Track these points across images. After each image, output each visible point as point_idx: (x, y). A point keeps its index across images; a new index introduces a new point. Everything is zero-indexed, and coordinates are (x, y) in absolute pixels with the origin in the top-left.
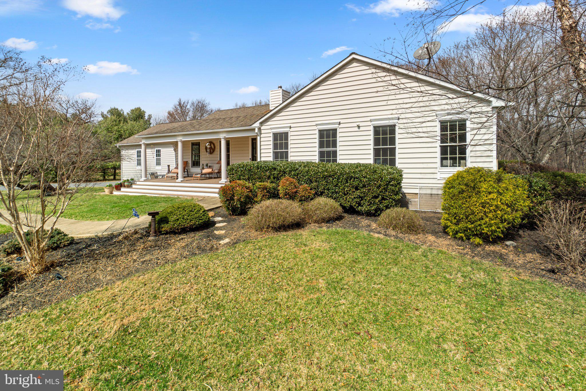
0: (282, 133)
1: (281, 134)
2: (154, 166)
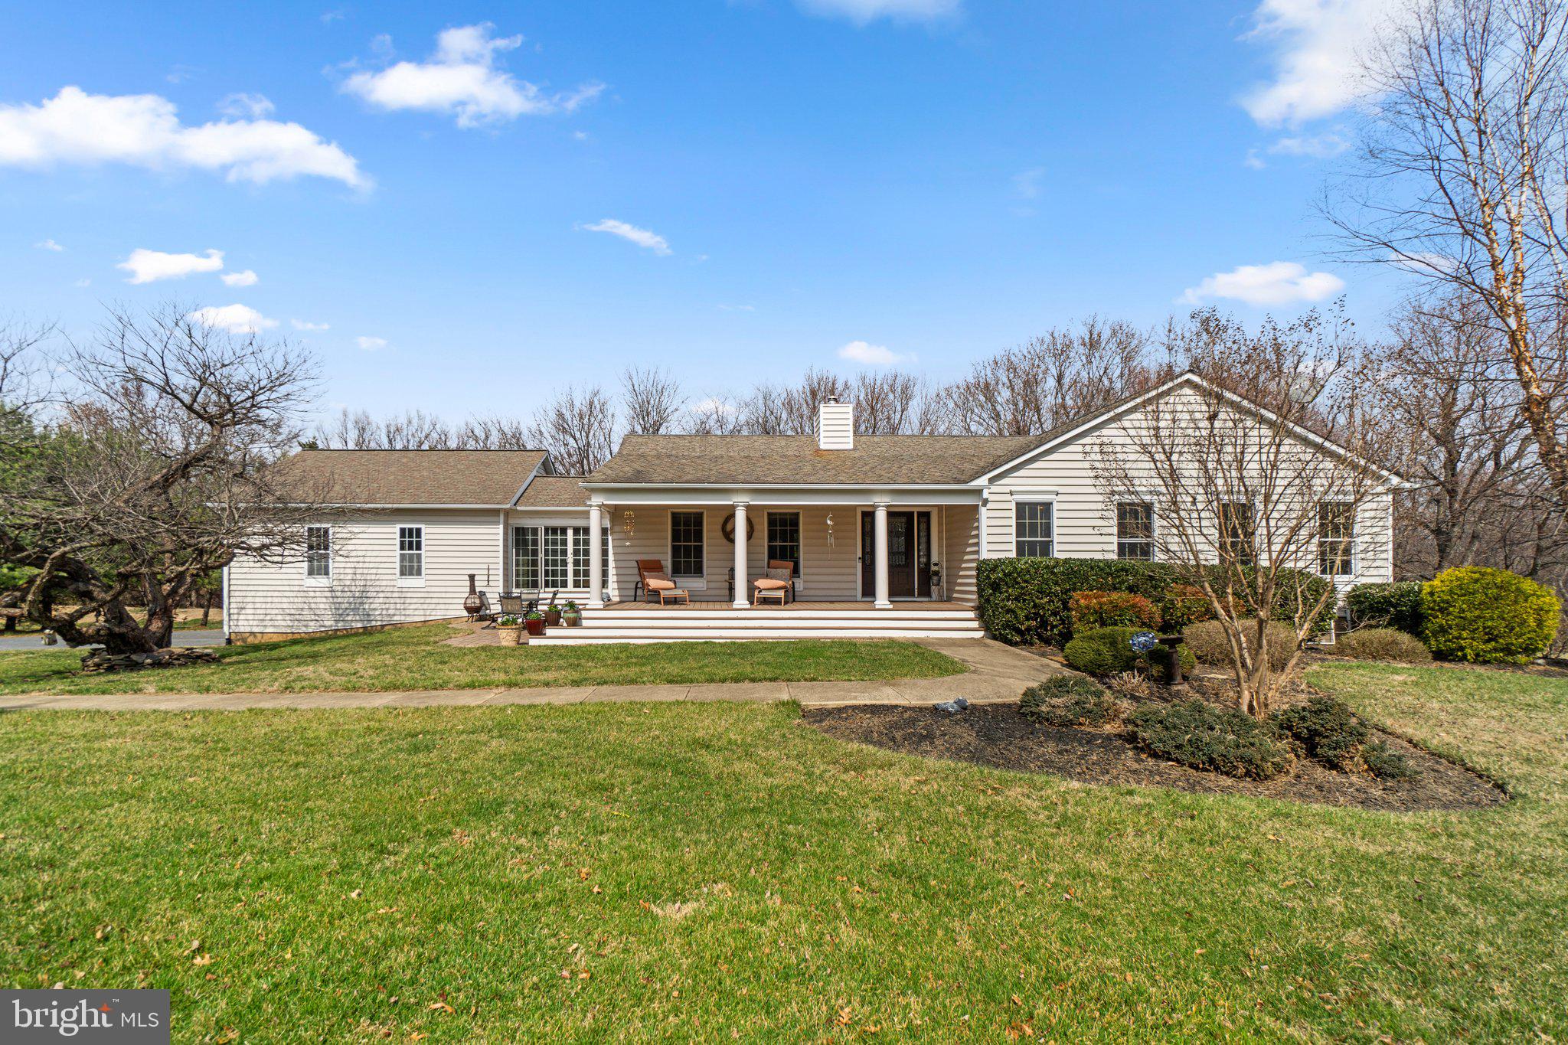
0: (1037, 504)
1: (1033, 506)
2: (393, 577)
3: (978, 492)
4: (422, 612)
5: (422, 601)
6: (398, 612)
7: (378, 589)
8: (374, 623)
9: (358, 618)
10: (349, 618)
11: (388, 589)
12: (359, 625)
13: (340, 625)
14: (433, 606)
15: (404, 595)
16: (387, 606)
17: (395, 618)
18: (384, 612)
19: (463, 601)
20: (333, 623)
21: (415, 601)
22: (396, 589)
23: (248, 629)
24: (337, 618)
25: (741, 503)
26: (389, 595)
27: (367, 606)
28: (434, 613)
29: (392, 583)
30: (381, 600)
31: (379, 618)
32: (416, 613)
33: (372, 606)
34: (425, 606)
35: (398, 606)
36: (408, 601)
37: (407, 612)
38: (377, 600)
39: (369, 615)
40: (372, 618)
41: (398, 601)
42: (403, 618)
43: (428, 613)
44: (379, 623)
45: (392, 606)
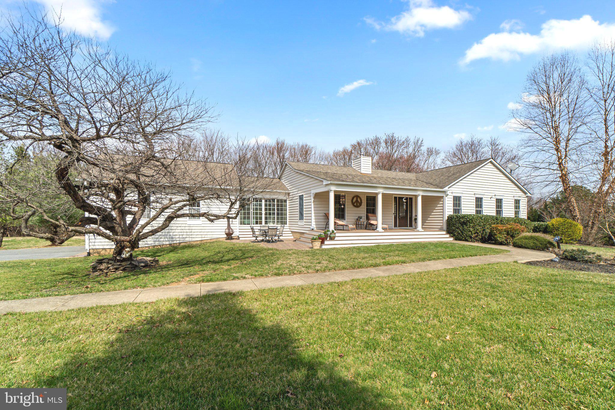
3: (444, 192)
4: (200, 236)
5: (200, 231)
6: (188, 236)
7: (177, 225)
8: (175, 242)
9: (166, 239)
10: (162, 240)
11: (183, 225)
12: (167, 243)
13: (157, 243)
14: (205, 233)
15: (191, 228)
16: (182, 233)
17: (187, 239)
18: (181, 236)
19: (224, 231)
20: (152, 242)
21: (197, 231)
22: (187, 225)
23: (101, 247)
24: (155, 240)
25: (380, 193)
26: (183, 228)
27: (171, 234)
28: (206, 236)
29: (185, 222)
30: (179, 231)
31: (178, 239)
32: (198, 236)
33: (174, 234)
34: (202, 233)
35: (188, 234)
36: (193, 231)
37: (193, 236)
38: (177, 231)
39: (172, 238)
40: (174, 239)
41: (188, 231)
42: (190, 239)
43: (203, 236)
44: (178, 242)
45: (185, 234)
